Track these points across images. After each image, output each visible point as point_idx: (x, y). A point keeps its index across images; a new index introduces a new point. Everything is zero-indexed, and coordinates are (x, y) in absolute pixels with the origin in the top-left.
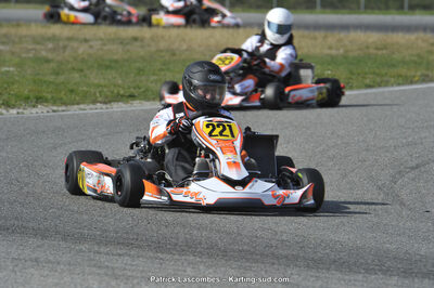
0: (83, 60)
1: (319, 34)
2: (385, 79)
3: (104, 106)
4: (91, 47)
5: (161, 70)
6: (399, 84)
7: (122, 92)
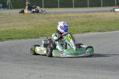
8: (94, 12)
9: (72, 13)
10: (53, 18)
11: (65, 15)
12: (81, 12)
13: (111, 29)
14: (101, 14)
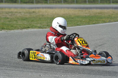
0: (18, 18)
1: (84, 10)
2: (99, 22)
3: (20, 30)
4: (21, 14)
5: (39, 20)
6: (102, 23)
7: (26, 26)
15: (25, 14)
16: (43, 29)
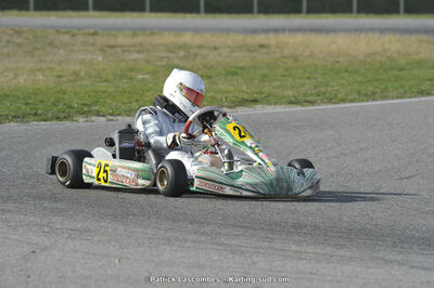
0: (212, 67)
4: (220, 55)
5: (284, 76)
7: (246, 97)
8: (276, 31)
9: (197, 31)
10: (126, 49)
11: (169, 39)
12: (228, 31)
13: (336, 97)
14: (299, 38)
15: (234, 55)
16: (303, 106)
